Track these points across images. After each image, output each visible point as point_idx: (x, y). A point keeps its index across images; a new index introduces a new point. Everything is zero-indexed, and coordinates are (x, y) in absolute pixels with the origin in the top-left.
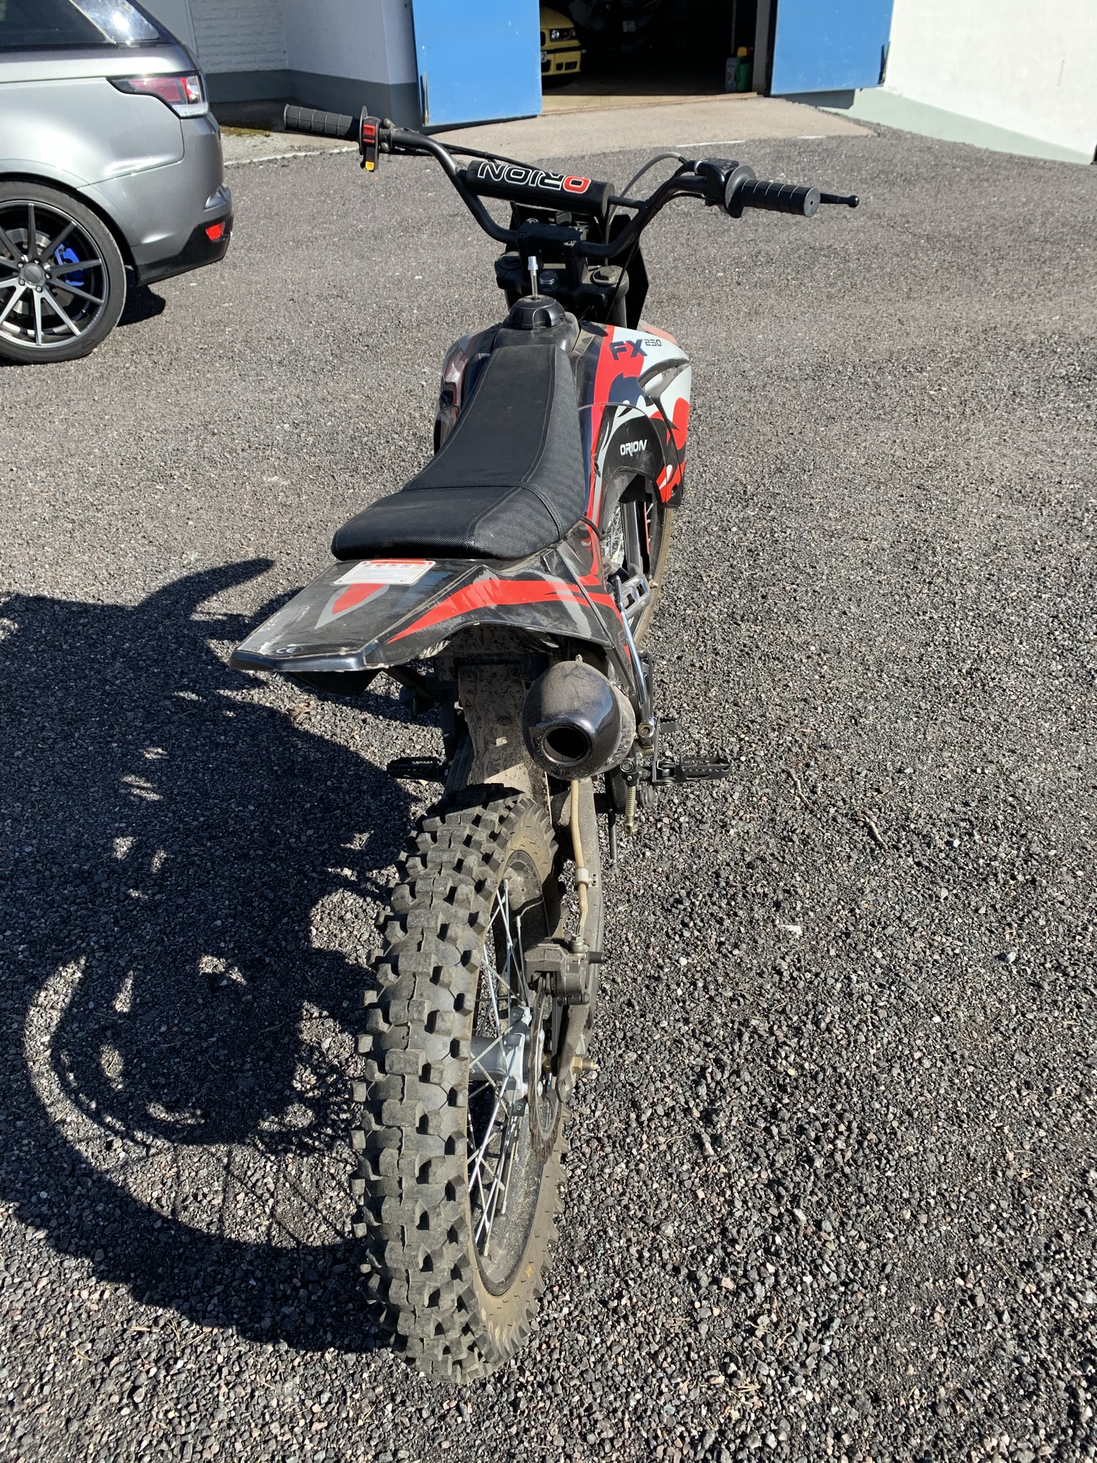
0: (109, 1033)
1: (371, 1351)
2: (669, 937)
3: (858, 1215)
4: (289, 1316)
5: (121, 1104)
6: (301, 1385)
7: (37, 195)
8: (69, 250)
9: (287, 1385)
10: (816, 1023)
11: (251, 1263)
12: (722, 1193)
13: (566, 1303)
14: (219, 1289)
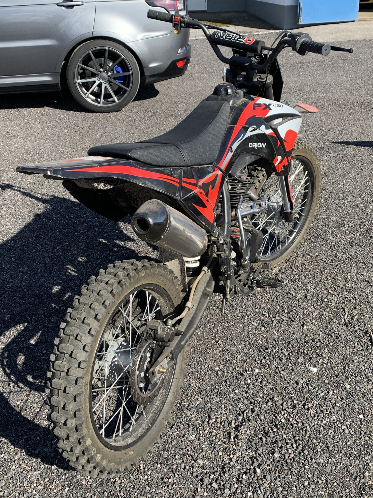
0: (25, 349)
1: (69, 470)
2: (255, 360)
3: (285, 478)
4: (45, 452)
5: (19, 373)
6: (40, 474)
7: (110, 45)
8: (119, 68)
9: (35, 472)
10: (304, 406)
11: (40, 432)
12: (229, 455)
13: (147, 475)
14: (26, 437)
